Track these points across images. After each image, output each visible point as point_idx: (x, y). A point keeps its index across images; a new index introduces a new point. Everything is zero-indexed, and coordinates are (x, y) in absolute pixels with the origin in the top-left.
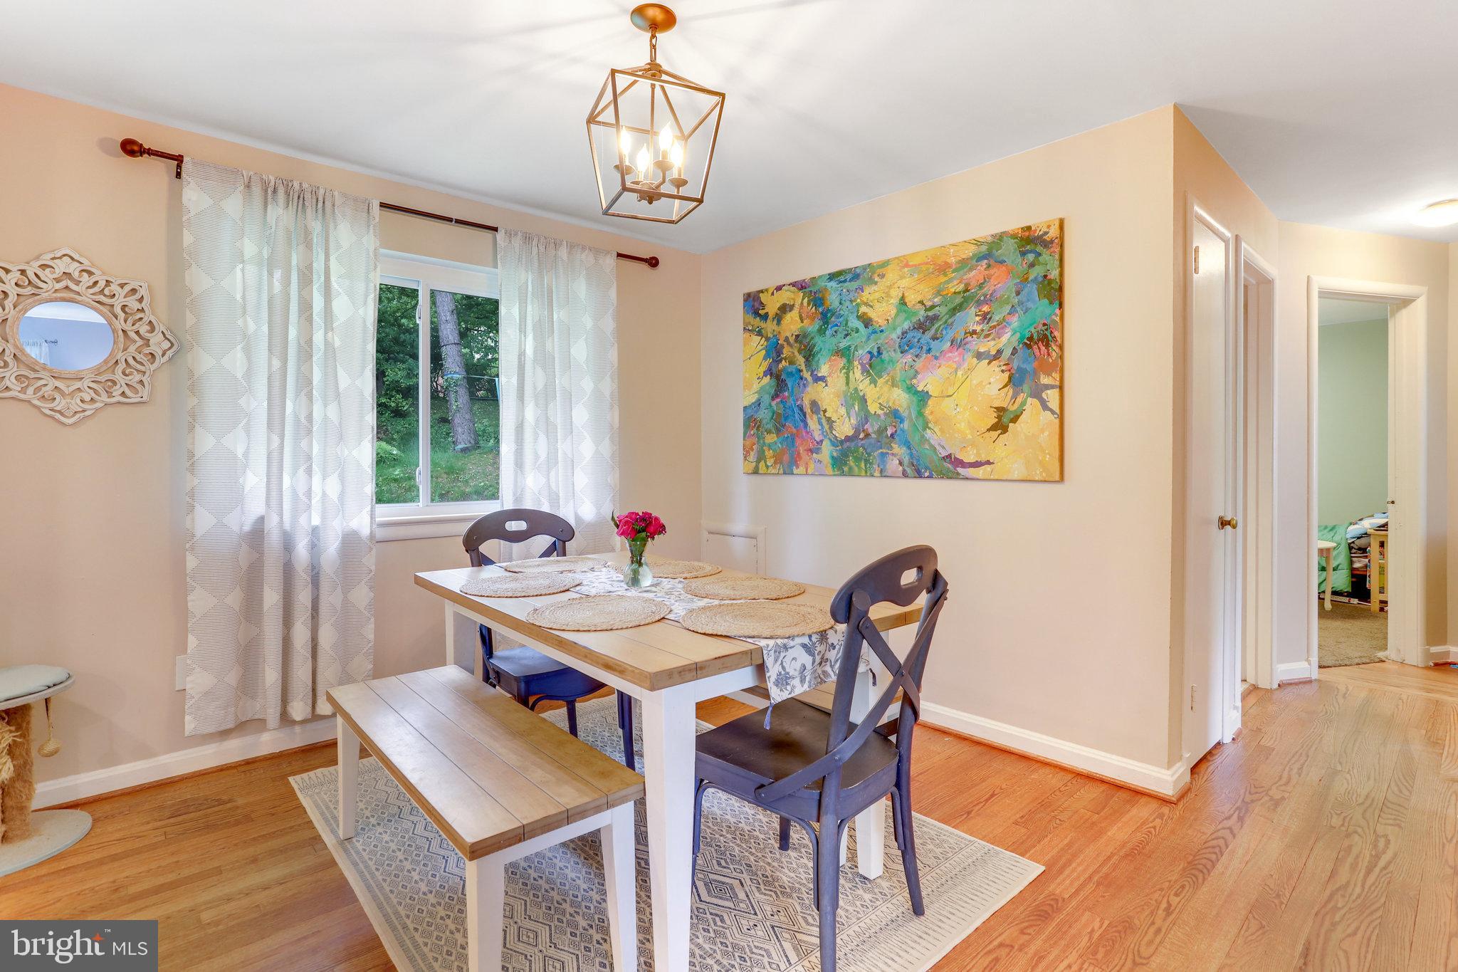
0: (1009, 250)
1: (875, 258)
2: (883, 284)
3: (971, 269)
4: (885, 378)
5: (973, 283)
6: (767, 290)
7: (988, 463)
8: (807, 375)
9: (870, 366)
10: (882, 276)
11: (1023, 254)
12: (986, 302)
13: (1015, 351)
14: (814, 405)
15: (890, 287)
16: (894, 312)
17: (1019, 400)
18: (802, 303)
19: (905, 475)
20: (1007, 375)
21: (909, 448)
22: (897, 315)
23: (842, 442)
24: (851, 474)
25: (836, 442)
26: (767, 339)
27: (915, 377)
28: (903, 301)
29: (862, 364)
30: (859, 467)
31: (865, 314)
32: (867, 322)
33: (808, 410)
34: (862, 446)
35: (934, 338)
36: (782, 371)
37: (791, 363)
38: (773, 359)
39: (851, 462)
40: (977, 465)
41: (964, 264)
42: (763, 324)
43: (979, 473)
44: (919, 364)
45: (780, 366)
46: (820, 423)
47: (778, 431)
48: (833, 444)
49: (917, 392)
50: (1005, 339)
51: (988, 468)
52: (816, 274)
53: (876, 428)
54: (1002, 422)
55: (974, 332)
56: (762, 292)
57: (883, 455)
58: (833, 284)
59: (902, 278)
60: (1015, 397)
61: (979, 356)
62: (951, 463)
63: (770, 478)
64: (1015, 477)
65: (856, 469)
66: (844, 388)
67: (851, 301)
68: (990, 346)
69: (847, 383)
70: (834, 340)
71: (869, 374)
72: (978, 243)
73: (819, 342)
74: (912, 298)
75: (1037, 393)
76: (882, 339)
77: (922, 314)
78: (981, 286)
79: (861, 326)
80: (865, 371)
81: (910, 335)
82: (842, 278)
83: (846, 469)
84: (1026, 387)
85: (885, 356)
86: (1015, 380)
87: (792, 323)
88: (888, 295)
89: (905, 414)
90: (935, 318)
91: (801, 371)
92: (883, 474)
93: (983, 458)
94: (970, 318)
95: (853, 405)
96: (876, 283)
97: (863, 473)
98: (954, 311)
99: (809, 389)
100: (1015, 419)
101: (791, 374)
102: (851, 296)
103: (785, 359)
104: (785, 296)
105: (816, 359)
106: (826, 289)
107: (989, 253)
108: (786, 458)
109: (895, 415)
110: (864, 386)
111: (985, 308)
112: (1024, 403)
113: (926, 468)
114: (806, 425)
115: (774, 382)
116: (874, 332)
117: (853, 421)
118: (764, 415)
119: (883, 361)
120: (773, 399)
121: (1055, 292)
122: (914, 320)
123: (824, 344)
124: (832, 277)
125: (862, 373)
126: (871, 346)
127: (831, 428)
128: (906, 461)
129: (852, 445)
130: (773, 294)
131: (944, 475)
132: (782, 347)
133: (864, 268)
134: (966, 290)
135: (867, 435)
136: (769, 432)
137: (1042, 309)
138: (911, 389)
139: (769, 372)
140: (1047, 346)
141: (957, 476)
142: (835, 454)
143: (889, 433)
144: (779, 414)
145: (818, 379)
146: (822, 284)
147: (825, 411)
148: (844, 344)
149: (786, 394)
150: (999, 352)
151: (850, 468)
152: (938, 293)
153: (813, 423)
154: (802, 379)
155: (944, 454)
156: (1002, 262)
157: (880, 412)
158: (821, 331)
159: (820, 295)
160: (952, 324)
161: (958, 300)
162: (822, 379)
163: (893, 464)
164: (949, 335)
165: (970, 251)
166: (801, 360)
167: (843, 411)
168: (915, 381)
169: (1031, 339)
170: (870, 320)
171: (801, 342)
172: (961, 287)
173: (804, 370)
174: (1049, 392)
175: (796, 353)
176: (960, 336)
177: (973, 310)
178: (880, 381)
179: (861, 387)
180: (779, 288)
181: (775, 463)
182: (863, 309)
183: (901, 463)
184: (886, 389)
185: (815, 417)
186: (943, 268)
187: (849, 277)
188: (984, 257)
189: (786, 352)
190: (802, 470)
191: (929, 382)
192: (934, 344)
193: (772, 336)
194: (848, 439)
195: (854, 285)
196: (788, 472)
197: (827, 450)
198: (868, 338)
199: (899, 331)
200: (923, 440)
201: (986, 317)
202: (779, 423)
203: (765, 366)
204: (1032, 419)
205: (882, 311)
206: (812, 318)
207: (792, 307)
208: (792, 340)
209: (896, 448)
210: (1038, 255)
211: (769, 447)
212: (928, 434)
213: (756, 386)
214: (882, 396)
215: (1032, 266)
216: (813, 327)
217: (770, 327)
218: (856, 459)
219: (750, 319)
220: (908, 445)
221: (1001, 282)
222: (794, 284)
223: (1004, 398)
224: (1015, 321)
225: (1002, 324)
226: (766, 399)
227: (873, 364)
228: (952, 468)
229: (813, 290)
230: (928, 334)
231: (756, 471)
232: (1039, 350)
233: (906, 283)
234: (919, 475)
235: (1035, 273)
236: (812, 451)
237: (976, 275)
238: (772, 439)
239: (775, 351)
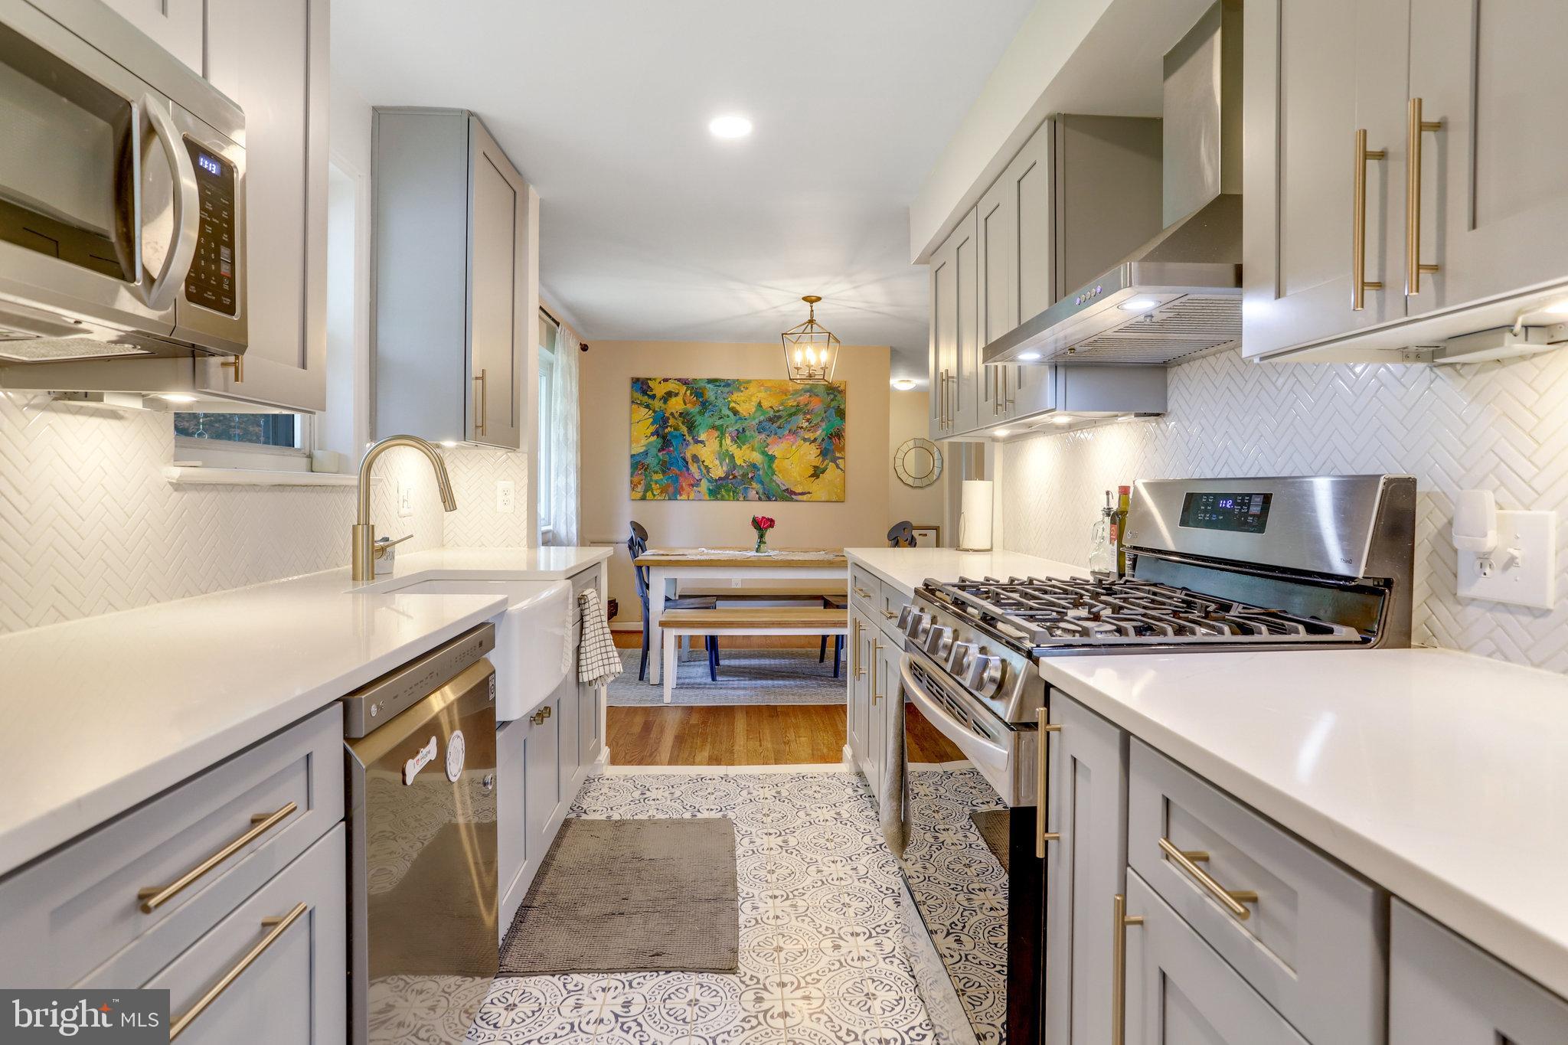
0: (821, 390)
1: (742, 377)
2: (747, 393)
3: (801, 395)
4: (747, 445)
5: (802, 403)
6: (655, 379)
7: (809, 493)
8: (689, 438)
9: (737, 437)
10: (747, 388)
11: (828, 394)
12: (808, 413)
13: (823, 440)
14: (695, 458)
15: (751, 396)
16: (753, 410)
17: (825, 463)
18: (685, 393)
19: (760, 499)
20: (819, 450)
21: (763, 485)
22: (755, 412)
23: (716, 480)
24: (723, 499)
25: (711, 481)
26: (654, 411)
27: (767, 447)
28: (760, 405)
29: (732, 437)
30: (729, 495)
31: (733, 408)
32: (735, 413)
33: (690, 461)
34: (732, 483)
35: (779, 428)
36: (667, 434)
37: (676, 429)
38: (660, 425)
39: (723, 492)
40: (803, 494)
41: (796, 392)
42: (650, 401)
43: (804, 497)
44: (769, 440)
45: (666, 431)
46: (699, 469)
47: (664, 473)
48: (709, 481)
49: (767, 455)
50: (818, 433)
51: (809, 495)
52: (698, 377)
53: (741, 473)
54: (817, 472)
55: (802, 427)
56: (650, 379)
57: (746, 489)
58: (710, 385)
59: (759, 392)
60: (823, 461)
61: (805, 440)
62: (788, 493)
63: (654, 503)
64: (823, 499)
65: (727, 496)
66: (718, 449)
67: (724, 399)
68: (812, 436)
69: (721, 446)
70: (711, 421)
71: (736, 442)
73: (699, 419)
74: (766, 404)
75: (834, 460)
76: (746, 424)
77: (771, 413)
78: (806, 405)
79: (731, 415)
80: (733, 440)
81: (764, 424)
82: (718, 384)
83: (719, 496)
84: (827, 457)
85: (747, 433)
86: (824, 453)
87: (676, 405)
88: (751, 400)
89: (761, 466)
90: (780, 417)
91: (684, 435)
92: (745, 499)
93: (806, 490)
94: (800, 420)
95: (725, 460)
96: (742, 391)
97: (732, 499)
98: (791, 415)
99: (691, 447)
100: (823, 472)
101: (676, 437)
102: (724, 395)
103: (671, 426)
104: (671, 386)
105: (697, 429)
106: (705, 387)
107: (810, 389)
108: (671, 490)
109: (754, 466)
110: (733, 449)
111: (808, 417)
112: (827, 465)
113: (774, 496)
114: (688, 469)
115: (660, 441)
116: (741, 419)
117: (725, 468)
118: (651, 461)
119: (746, 436)
120: (659, 451)
121: (841, 414)
122: (767, 416)
123: (703, 421)
124: (710, 381)
125: (732, 441)
126: (738, 426)
127: (708, 472)
128: (761, 491)
129: (724, 483)
130: (660, 383)
131: (787, 499)
132: (668, 418)
133: (734, 381)
134: (798, 406)
135: (735, 477)
136: (656, 472)
137: (837, 421)
138: (764, 453)
139: (656, 433)
140: (839, 439)
141: (792, 500)
142: (711, 488)
143: (750, 476)
144: (665, 462)
145: (697, 442)
146: (701, 384)
147: (703, 462)
148: (718, 423)
149: (672, 449)
150: (815, 439)
151: (723, 496)
152: (782, 404)
153: (693, 468)
154: (685, 440)
155: (784, 488)
156: (817, 396)
157: (744, 464)
158: (701, 413)
159: (701, 391)
160: (790, 422)
161: (793, 410)
162: (702, 442)
163: (752, 494)
164: (789, 427)
165: (800, 386)
166: (684, 429)
167: (717, 462)
168: (766, 449)
169: (831, 434)
170: (738, 412)
171: (684, 418)
172: (795, 404)
173: (687, 435)
174: (840, 460)
175: (680, 424)
176: (794, 428)
177: (801, 417)
178: (744, 447)
179: (730, 449)
180: (666, 380)
181: (662, 492)
182: (732, 405)
183: (757, 493)
184: (748, 451)
185: (695, 465)
186: (785, 392)
187: (723, 384)
188: (808, 391)
189: (671, 422)
190: (684, 497)
191: (775, 450)
192: (779, 431)
193: (659, 410)
194: (720, 478)
195: (726, 390)
196: (673, 498)
197: (705, 485)
198: (736, 422)
199: (757, 421)
200: (772, 481)
201: (808, 421)
202: (665, 467)
203: (652, 429)
204: (832, 473)
205: (746, 408)
206: (694, 404)
207: (677, 395)
208: (676, 415)
209: (754, 485)
210: (835, 396)
211: (656, 482)
212: (775, 478)
213: (644, 442)
214: (745, 455)
215: (832, 400)
216: (694, 409)
217: (657, 404)
218: (727, 491)
219: (639, 396)
220: (762, 483)
221: (817, 405)
222: (679, 380)
223: (817, 462)
224: (824, 425)
225: (817, 426)
226: (653, 451)
227: (740, 437)
228: (788, 495)
229: (695, 386)
230: (775, 425)
231: (643, 498)
232: (836, 440)
233: (762, 395)
234: (769, 499)
235: (834, 404)
236: (693, 485)
237: (803, 399)
238: (659, 477)
239: (661, 420)
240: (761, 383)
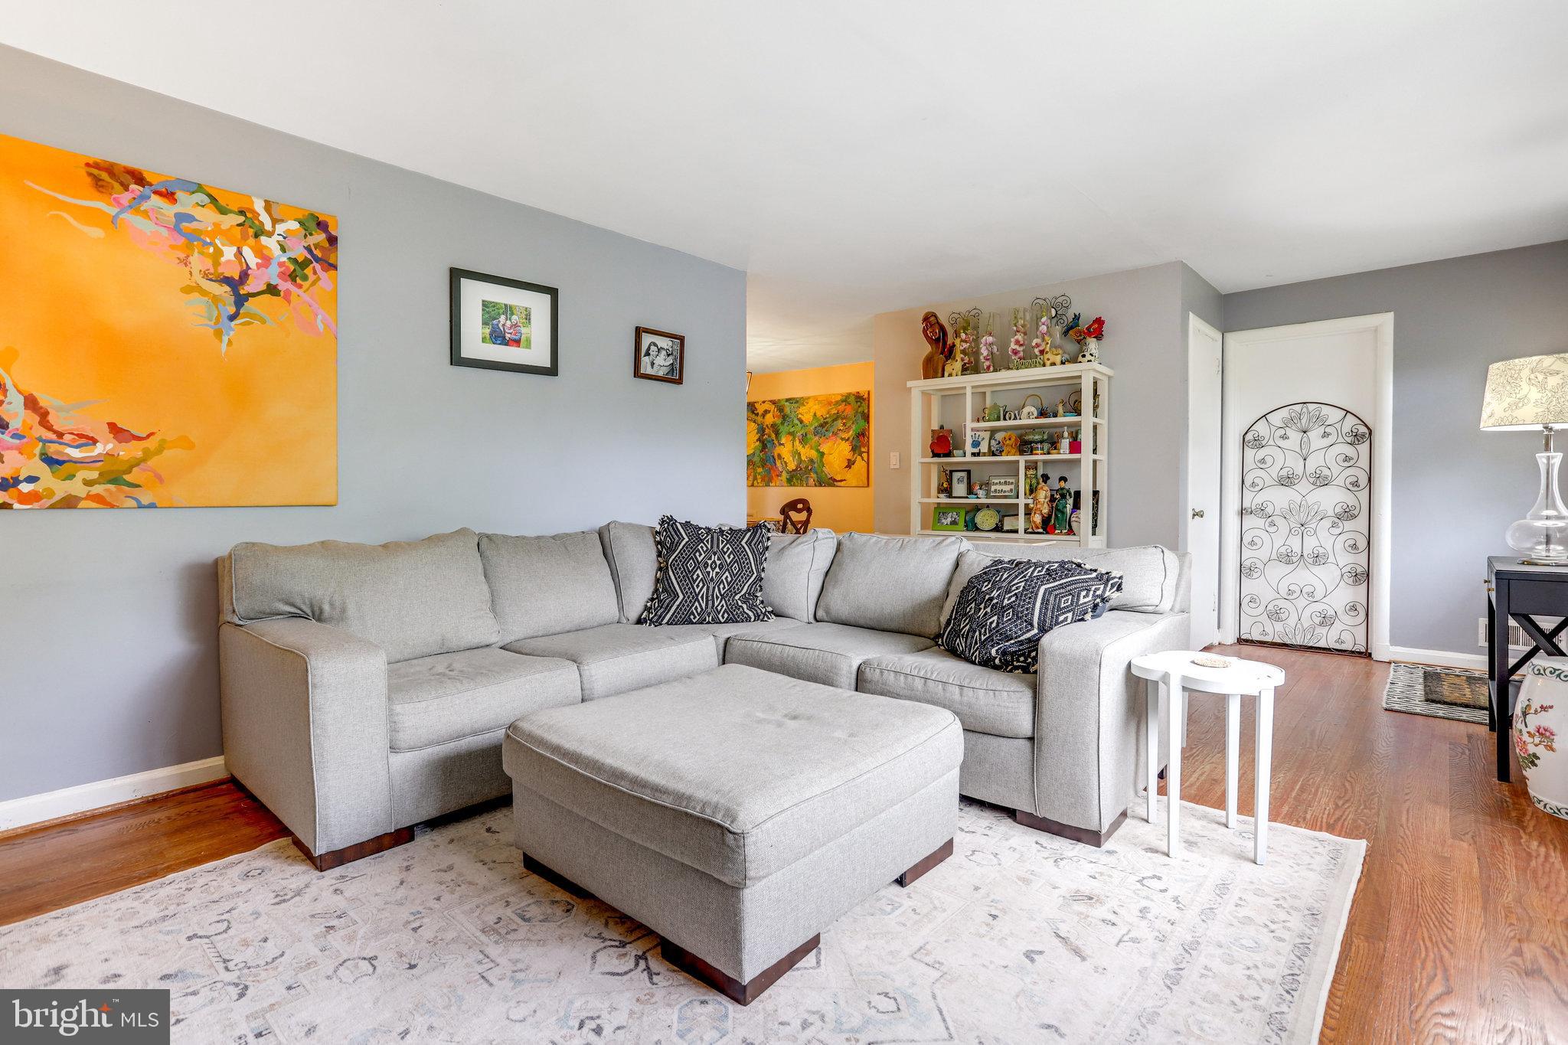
0: (852, 399)
1: (805, 395)
2: (808, 406)
3: (839, 405)
4: (808, 445)
5: (840, 411)
7: (844, 480)
8: (776, 442)
9: (802, 440)
10: (808, 403)
11: (858, 402)
12: (845, 418)
13: (855, 438)
14: (779, 456)
15: (810, 408)
17: (856, 456)
18: (774, 410)
19: (816, 486)
20: (851, 447)
22: (812, 420)
24: (794, 485)
25: (788, 472)
26: (758, 425)
28: (815, 415)
29: (799, 439)
30: (798, 483)
31: (800, 418)
32: (801, 422)
33: (777, 458)
34: (799, 474)
35: (827, 431)
36: (764, 440)
37: (769, 436)
38: (761, 434)
39: (795, 480)
40: (841, 481)
41: (837, 402)
42: (756, 418)
43: (842, 484)
44: (821, 441)
45: (764, 437)
46: (782, 464)
47: (763, 467)
49: (820, 452)
50: (850, 433)
51: (845, 482)
52: (780, 398)
53: (805, 466)
54: (850, 464)
55: (840, 430)
56: (757, 402)
57: (808, 477)
58: (787, 404)
59: (815, 405)
60: (854, 455)
61: (842, 439)
62: (831, 480)
63: (758, 488)
64: (855, 484)
67: (795, 412)
69: (793, 447)
70: (788, 428)
71: (802, 443)
72: (842, 396)
73: (781, 428)
74: (819, 414)
75: (860, 454)
76: (807, 429)
77: (822, 420)
78: (843, 412)
79: (799, 423)
80: (800, 441)
81: (818, 429)
82: (791, 402)
83: (792, 483)
84: (857, 452)
85: (808, 436)
86: (854, 449)
87: (769, 419)
88: (810, 411)
89: (816, 461)
90: (826, 423)
91: (774, 440)
92: (807, 486)
93: (843, 478)
94: (839, 424)
95: (795, 456)
96: (805, 405)
97: (799, 485)
98: (834, 421)
99: (777, 448)
100: (853, 464)
101: (769, 441)
102: (795, 410)
103: (767, 434)
104: (767, 406)
105: (780, 436)
106: (785, 405)
107: (845, 399)
108: (766, 479)
109: (812, 461)
110: (799, 448)
111: (844, 421)
112: (857, 458)
113: (823, 483)
114: (776, 464)
115: (761, 445)
116: (804, 426)
117: (795, 463)
118: (756, 459)
119: (807, 439)
120: (761, 452)
121: (867, 417)
122: (819, 422)
123: (784, 429)
124: (788, 400)
125: (799, 443)
126: (803, 432)
127: (786, 466)
128: (816, 479)
130: (761, 404)
131: (830, 485)
132: (765, 429)
133: (801, 398)
134: (838, 413)
136: (759, 467)
137: (862, 423)
138: (818, 451)
139: (759, 440)
140: (864, 437)
141: (834, 486)
143: (810, 468)
144: (763, 460)
145: (781, 444)
146: (783, 403)
147: (784, 458)
148: (792, 430)
149: (767, 450)
150: (849, 438)
152: (828, 413)
153: (778, 463)
154: (774, 444)
155: (830, 477)
156: (850, 404)
157: (806, 459)
158: (782, 424)
159: (782, 408)
160: (833, 426)
161: (835, 416)
162: (783, 444)
163: (811, 481)
164: (832, 430)
165: (839, 398)
166: (773, 436)
167: (791, 459)
168: (819, 447)
169: (859, 434)
170: (803, 421)
171: (773, 428)
172: (836, 412)
174: (866, 454)
175: (772, 432)
176: (836, 431)
177: (840, 421)
178: (806, 447)
180: (764, 402)
182: (800, 416)
183: (814, 481)
184: (809, 450)
185: (779, 461)
186: (830, 403)
187: (794, 401)
188: (844, 401)
189: (767, 431)
191: (824, 448)
192: (826, 433)
193: (760, 424)
194: (793, 470)
195: (796, 405)
196: (768, 485)
197: (785, 475)
198: (802, 429)
199: (814, 427)
200: (822, 471)
201: (844, 424)
202: (764, 463)
203: (757, 436)
204: (860, 464)
205: (807, 418)
206: (778, 417)
207: (769, 412)
208: (769, 426)
209: (812, 475)
210: (861, 403)
211: (759, 474)
212: (824, 469)
213: (753, 446)
214: (807, 453)
215: (859, 407)
216: (779, 421)
217: (759, 419)
218: (797, 479)
219: (750, 414)
220: (816, 473)
221: (849, 412)
222: (771, 401)
223: (849, 456)
224: (854, 427)
225: (850, 428)
226: (758, 452)
227: (804, 440)
228: (832, 482)
229: (780, 405)
230: (824, 429)
231: (752, 485)
232: (861, 438)
233: (817, 407)
234: (821, 486)
235: (860, 410)
236: (778, 476)
237: (841, 407)
238: (760, 470)
239: (761, 430)
240: (815, 398)
